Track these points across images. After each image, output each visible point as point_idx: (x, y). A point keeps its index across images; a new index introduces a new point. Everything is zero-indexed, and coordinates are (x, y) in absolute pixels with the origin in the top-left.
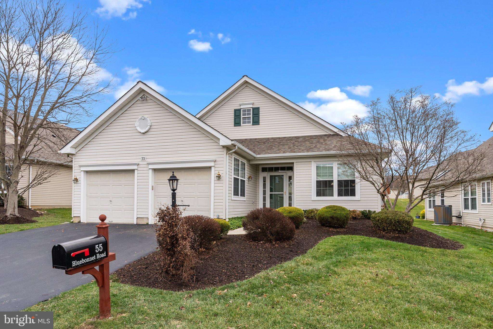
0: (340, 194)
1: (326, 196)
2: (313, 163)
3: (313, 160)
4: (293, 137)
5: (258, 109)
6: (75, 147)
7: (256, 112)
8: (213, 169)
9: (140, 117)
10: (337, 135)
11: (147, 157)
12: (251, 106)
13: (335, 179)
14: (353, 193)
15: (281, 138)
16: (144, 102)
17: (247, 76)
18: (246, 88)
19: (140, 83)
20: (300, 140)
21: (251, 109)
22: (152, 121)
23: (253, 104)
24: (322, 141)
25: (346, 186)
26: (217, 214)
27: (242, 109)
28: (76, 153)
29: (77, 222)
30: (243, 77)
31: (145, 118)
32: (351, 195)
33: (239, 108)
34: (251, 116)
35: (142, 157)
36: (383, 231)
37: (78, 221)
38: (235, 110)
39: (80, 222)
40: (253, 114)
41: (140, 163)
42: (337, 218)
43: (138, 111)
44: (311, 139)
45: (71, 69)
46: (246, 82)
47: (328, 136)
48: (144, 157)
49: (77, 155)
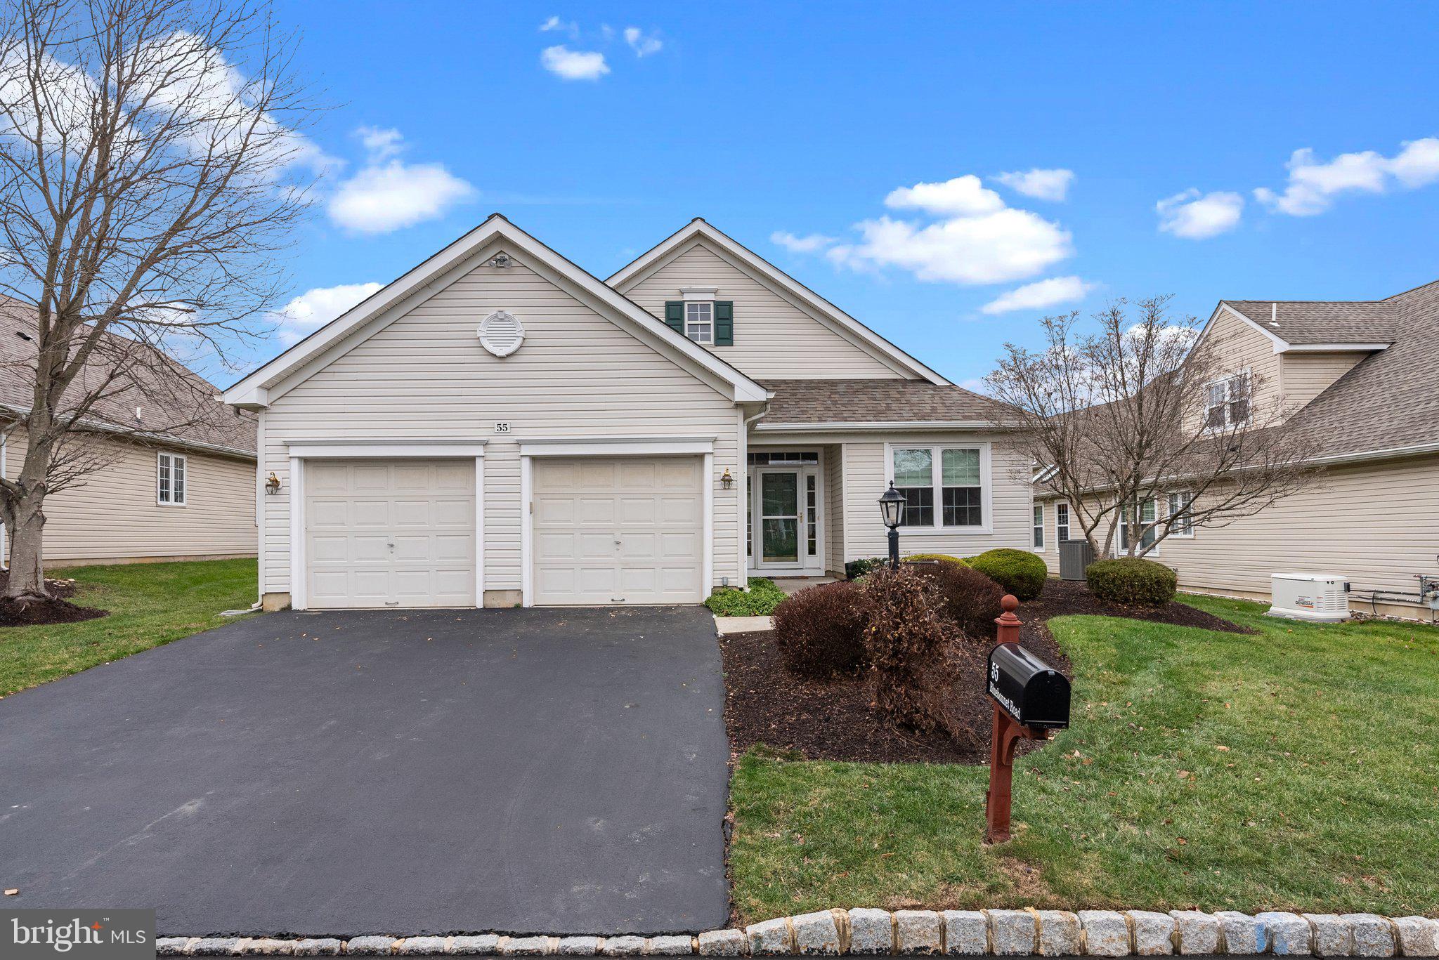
0: (947, 521)
1: (917, 524)
2: (887, 446)
3: (886, 441)
4: (819, 382)
5: (729, 305)
6: (268, 388)
7: (724, 313)
8: (708, 461)
9: (493, 312)
10: (925, 381)
11: (514, 423)
12: (711, 297)
13: (938, 486)
14: (976, 519)
15: (791, 383)
16: (502, 271)
17: (703, 220)
18: (695, 249)
19: (497, 221)
20: (841, 388)
21: (712, 304)
22: (528, 326)
23: (715, 292)
24: (893, 393)
25: (961, 500)
26: (720, 575)
27: (686, 304)
28: (271, 404)
29: (277, 609)
30: (694, 220)
31: (506, 316)
32: (971, 524)
33: (679, 299)
34: (712, 322)
35: (499, 422)
36: (1123, 603)
37: (282, 606)
38: (667, 302)
39: (288, 608)
40: (717, 318)
41: (492, 439)
42: (1030, 577)
43: (483, 294)
44: (866, 387)
45: (212, 146)
46: (699, 234)
47: (904, 382)
48: (505, 422)
49: (274, 409)
